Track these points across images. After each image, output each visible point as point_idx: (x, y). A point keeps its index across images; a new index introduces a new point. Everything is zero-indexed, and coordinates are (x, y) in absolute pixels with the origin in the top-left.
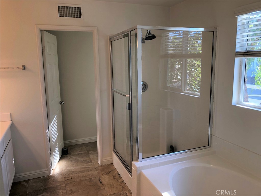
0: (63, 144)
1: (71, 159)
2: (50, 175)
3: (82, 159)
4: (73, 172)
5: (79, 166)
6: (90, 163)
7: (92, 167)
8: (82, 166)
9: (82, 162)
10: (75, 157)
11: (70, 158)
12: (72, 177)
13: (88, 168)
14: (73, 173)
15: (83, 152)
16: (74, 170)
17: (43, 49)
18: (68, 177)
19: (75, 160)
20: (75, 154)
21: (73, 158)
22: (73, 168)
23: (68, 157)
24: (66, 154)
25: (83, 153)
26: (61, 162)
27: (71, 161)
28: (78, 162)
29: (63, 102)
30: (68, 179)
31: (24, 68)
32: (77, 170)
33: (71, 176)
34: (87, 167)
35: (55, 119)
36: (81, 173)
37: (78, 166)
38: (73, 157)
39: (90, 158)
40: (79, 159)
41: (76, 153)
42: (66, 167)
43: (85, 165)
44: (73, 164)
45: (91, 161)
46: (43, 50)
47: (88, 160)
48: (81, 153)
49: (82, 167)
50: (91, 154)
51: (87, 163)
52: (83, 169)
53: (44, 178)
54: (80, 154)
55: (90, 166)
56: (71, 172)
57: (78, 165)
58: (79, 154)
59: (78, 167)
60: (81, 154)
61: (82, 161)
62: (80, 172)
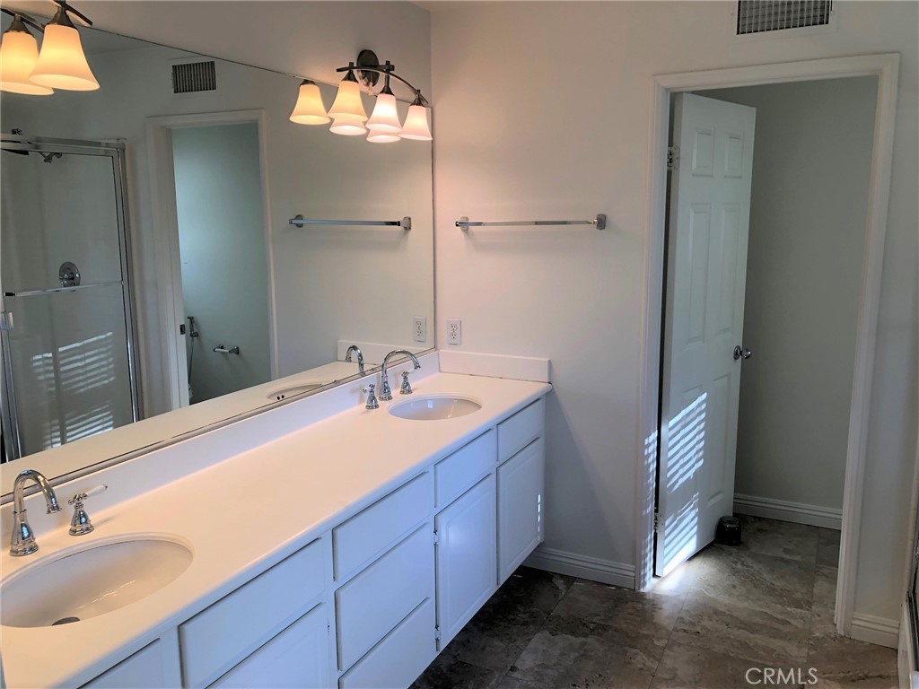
0: (732, 504)
1: (739, 566)
2: (642, 590)
3: (779, 584)
4: (716, 612)
5: (752, 600)
6: (801, 607)
7: (800, 627)
8: (762, 606)
9: (771, 590)
10: (756, 567)
11: (736, 563)
12: (704, 628)
13: (783, 624)
14: (715, 618)
15: (798, 558)
16: (723, 610)
17: (674, 157)
18: (693, 624)
19: (752, 574)
20: (763, 553)
21: (747, 567)
22: (724, 600)
23: (731, 554)
24: (731, 544)
25: (797, 562)
26: (697, 562)
27: (735, 572)
28: (755, 586)
29: (747, 350)
30: (685, 631)
31: (602, 223)
32: (735, 614)
33: (703, 623)
34: (779, 617)
35: (699, 405)
36: (743, 629)
37: (748, 598)
38: (749, 561)
39: (812, 592)
40: (766, 576)
41: (769, 554)
42: (706, 586)
43: (776, 610)
44: (734, 587)
45: (809, 604)
46: (675, 162)
47: (798, 595)
48: (787, 557)
49: (758, 609)
50: (827, 577)
51: (789, 606)
52: (759, 620)
53: (618, 591)
54: (783, 560)
55: (792, 621)
56: (711, 611)
57: (751, 597)
58: (776, 559)
59: (746, 604)
60: (787, 562)
61: (774, 590)
62: (743, 626)
